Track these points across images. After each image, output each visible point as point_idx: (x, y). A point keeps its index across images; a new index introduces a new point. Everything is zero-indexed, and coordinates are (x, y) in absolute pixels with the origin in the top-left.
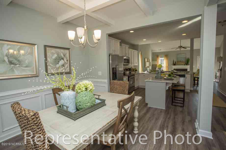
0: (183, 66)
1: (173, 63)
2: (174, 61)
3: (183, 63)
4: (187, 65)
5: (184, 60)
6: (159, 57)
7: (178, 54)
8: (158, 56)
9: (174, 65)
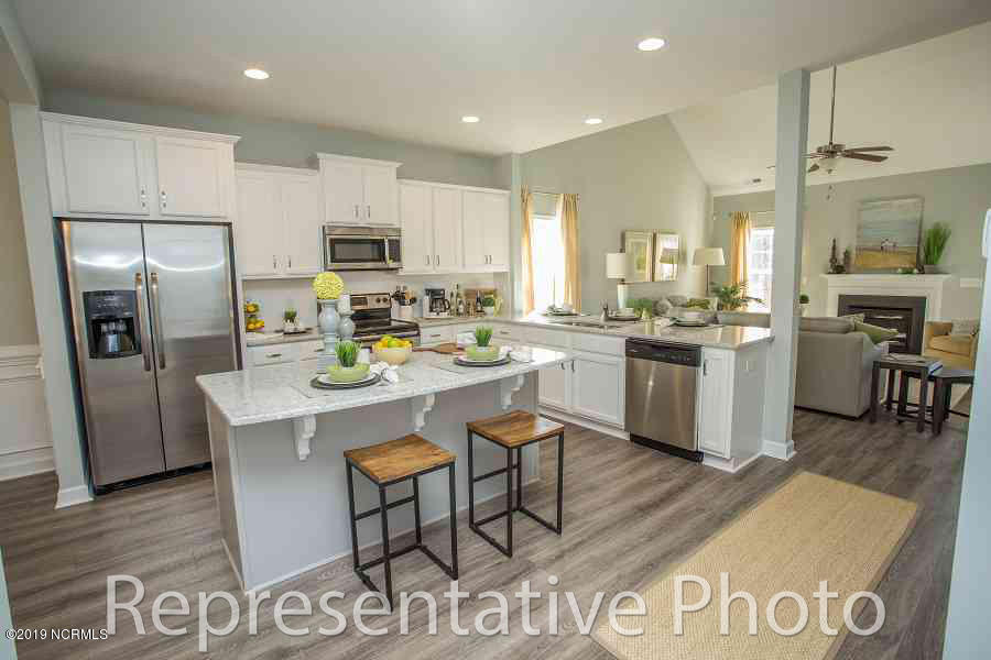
0: (900, 276)
1: (834, 258)
2: (834, 248)
3: (893, 262)
4: (922, 271)
5: (905, 240)
6: (749, 224)
7: (865, 203)
8: (739, 220)
9: (839, 269)
